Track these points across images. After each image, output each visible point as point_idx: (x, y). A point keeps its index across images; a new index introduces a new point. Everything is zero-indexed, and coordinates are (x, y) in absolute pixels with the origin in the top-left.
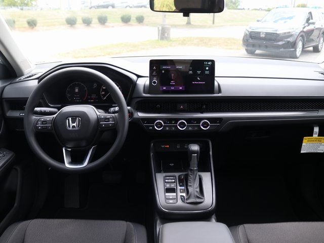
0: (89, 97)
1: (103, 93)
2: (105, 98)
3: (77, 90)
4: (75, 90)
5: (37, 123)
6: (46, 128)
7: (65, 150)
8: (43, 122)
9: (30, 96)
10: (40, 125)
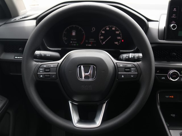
0: (87, 41)
1: (102, 37)
2: (104, 43)
3: (74, 34)
4: (72, 33)
5: (38, 70)
6: (49, 77)
7: (72, 104)
8: (45, 68)
9: (29, 37)
10: (41, 72)
